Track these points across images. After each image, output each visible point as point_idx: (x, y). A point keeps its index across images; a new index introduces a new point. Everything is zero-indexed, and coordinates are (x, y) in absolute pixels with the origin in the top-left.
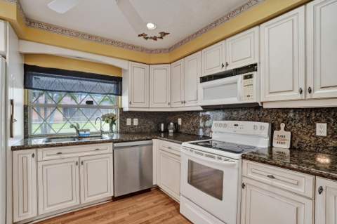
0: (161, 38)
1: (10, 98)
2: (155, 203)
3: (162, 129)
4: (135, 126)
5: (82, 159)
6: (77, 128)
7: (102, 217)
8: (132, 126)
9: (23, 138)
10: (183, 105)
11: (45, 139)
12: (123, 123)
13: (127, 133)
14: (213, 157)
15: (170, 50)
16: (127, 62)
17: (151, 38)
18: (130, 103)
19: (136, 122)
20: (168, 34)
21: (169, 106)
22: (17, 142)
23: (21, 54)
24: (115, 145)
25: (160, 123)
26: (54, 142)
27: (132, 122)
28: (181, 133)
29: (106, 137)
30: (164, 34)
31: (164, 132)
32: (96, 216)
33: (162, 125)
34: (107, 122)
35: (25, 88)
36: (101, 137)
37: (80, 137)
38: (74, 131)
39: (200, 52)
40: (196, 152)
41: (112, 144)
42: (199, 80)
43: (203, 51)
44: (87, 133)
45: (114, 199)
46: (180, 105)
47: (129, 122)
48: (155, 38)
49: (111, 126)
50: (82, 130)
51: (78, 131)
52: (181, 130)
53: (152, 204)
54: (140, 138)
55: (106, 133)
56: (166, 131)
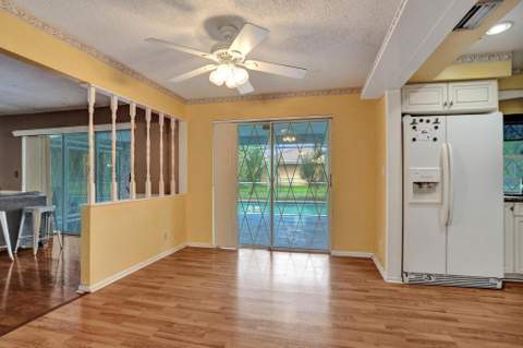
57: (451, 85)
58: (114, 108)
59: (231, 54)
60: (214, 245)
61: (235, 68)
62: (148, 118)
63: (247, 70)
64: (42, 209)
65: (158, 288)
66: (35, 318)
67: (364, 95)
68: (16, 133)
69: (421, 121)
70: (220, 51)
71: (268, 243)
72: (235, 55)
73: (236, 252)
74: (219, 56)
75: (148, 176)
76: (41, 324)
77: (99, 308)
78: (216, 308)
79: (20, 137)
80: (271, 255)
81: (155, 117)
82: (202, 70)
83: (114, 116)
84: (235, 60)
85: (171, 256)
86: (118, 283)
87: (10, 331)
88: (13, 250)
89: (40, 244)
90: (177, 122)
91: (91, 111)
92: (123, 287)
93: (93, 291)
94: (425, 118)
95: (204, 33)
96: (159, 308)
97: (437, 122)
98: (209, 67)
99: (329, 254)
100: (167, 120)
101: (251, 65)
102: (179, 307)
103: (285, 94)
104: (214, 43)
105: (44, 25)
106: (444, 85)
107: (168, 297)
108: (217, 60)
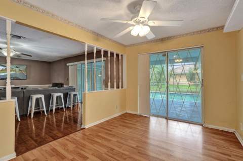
58: (95, 52)
59: (141, 19)
60: (138, 113)
61: (143, 26)
62: (109, 55)
63: (149, 26)
64: (74, 93)
65: (111, 131)
66: (66, 136)
67: (226, 30)
68: (68, 64)
70: (135, 19)
71: (165, 115)
72: (142, 20)
73: (149, 118)
74: (134, 21)
75: (109, 80)
76: (68, 138)
77: (87, 136)
78: (135, 146)
79: (69, 66)
80: (167, 122)
81: (112, 54)
82: (127, 30)
83: (95, 55)
84: (143, 22)
85: (119, 116)
86: (96, 126)
87: (59, 138)
88: (65, 108)
89: (74, 106)
90: (122, 56)
91: (86, 54)
92: (97, 128)
93: (86, 128)
95: (128, 12)
96: (110, 141)
98: (131, 28)
99: (202, 125)
100: (117, 55)
101: (151, 23)
102: (118, 142)
103: (174, 37)
104: (132, 15)
105: (69, 22)
107: (114, 136)
108: (134, 24)
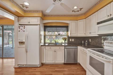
0: (80, 10)
1: (41, 34)
2: (77, 69)
3: (83, 43)
4: (73, 41)
5: (56, 50)
6: (55, 42)
7: (60, 68)
8: (72, 41)
9: (44, 43)
10: (90, 34)
11: (48, 44)
12: (69, 40)
13: (70, 44)
14: (100, 56)
15: (85, 13)
16: (69, 21)
17: (77, 11)
18: (71, 34)
19: (73, 40)
20: (82, 8)
21: (85, 35)
22: (42, 44)
23: (43, 23)
24: (65, 47)
25: (82, 41)
26: (50, 45)
27: (72, 40)
28: (90, 45)
29: (63, 44)
30: (81, 9)
31: (83, 44)
32: (58, 67)
33: (83, 41)
34: (64, 40)
35: (44, 31)
36: (62, 44)
37: (56, 44)
38: (54, 42)
39: (97, 12)
40: (92, 53)
41: (64, 47)
42: (96, 24)
43: (98, 11)
44: (58, 43)
45: (64, 64)
46: (89, 34)
47: (71, 40)
48: (78, 11)
49: (65, 41)
50: (57, 42)
51: (56, 42)
52: (90, 44)
53: (76, 69)
54: (73, 45)
55: (63, 43)
56: (84, 44)
57: (30, 18)
69: (21, 26)
94: (22, 26)
97: (24, 27)
106: (28, 18)
